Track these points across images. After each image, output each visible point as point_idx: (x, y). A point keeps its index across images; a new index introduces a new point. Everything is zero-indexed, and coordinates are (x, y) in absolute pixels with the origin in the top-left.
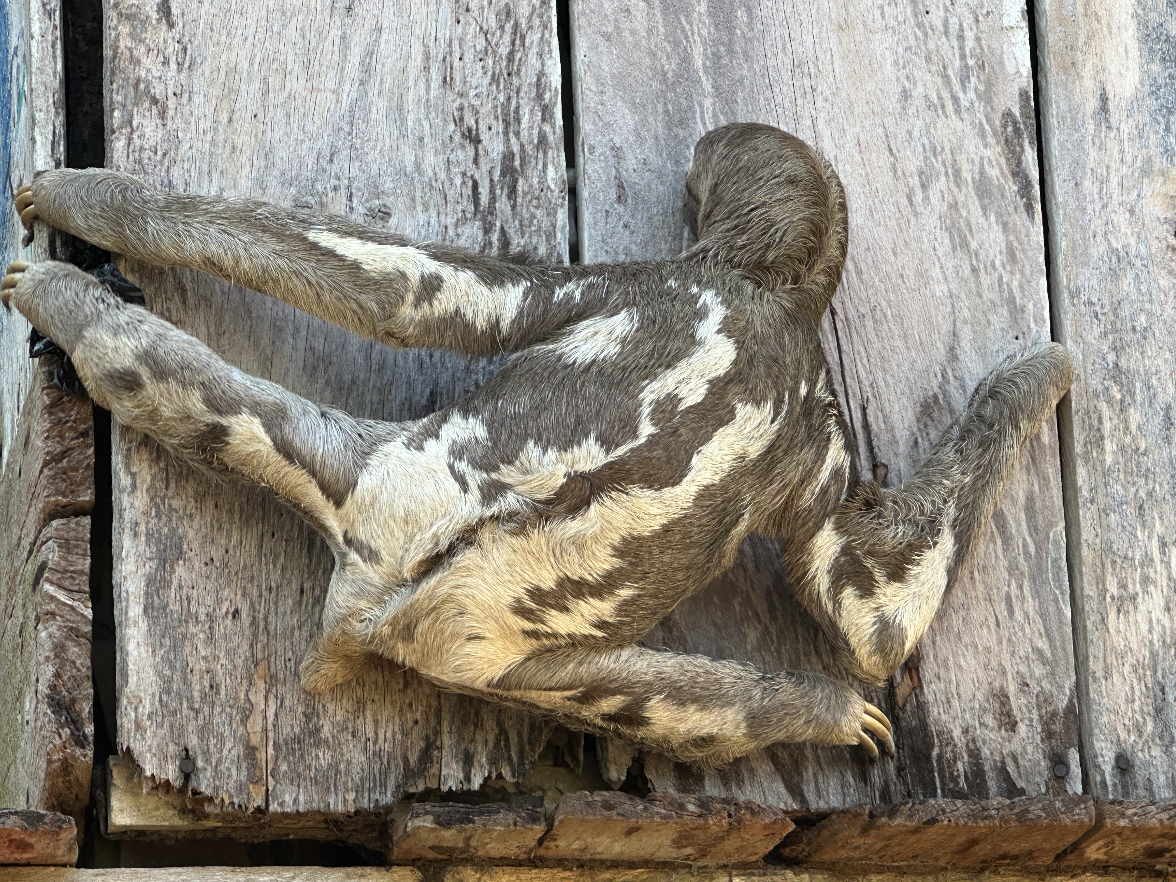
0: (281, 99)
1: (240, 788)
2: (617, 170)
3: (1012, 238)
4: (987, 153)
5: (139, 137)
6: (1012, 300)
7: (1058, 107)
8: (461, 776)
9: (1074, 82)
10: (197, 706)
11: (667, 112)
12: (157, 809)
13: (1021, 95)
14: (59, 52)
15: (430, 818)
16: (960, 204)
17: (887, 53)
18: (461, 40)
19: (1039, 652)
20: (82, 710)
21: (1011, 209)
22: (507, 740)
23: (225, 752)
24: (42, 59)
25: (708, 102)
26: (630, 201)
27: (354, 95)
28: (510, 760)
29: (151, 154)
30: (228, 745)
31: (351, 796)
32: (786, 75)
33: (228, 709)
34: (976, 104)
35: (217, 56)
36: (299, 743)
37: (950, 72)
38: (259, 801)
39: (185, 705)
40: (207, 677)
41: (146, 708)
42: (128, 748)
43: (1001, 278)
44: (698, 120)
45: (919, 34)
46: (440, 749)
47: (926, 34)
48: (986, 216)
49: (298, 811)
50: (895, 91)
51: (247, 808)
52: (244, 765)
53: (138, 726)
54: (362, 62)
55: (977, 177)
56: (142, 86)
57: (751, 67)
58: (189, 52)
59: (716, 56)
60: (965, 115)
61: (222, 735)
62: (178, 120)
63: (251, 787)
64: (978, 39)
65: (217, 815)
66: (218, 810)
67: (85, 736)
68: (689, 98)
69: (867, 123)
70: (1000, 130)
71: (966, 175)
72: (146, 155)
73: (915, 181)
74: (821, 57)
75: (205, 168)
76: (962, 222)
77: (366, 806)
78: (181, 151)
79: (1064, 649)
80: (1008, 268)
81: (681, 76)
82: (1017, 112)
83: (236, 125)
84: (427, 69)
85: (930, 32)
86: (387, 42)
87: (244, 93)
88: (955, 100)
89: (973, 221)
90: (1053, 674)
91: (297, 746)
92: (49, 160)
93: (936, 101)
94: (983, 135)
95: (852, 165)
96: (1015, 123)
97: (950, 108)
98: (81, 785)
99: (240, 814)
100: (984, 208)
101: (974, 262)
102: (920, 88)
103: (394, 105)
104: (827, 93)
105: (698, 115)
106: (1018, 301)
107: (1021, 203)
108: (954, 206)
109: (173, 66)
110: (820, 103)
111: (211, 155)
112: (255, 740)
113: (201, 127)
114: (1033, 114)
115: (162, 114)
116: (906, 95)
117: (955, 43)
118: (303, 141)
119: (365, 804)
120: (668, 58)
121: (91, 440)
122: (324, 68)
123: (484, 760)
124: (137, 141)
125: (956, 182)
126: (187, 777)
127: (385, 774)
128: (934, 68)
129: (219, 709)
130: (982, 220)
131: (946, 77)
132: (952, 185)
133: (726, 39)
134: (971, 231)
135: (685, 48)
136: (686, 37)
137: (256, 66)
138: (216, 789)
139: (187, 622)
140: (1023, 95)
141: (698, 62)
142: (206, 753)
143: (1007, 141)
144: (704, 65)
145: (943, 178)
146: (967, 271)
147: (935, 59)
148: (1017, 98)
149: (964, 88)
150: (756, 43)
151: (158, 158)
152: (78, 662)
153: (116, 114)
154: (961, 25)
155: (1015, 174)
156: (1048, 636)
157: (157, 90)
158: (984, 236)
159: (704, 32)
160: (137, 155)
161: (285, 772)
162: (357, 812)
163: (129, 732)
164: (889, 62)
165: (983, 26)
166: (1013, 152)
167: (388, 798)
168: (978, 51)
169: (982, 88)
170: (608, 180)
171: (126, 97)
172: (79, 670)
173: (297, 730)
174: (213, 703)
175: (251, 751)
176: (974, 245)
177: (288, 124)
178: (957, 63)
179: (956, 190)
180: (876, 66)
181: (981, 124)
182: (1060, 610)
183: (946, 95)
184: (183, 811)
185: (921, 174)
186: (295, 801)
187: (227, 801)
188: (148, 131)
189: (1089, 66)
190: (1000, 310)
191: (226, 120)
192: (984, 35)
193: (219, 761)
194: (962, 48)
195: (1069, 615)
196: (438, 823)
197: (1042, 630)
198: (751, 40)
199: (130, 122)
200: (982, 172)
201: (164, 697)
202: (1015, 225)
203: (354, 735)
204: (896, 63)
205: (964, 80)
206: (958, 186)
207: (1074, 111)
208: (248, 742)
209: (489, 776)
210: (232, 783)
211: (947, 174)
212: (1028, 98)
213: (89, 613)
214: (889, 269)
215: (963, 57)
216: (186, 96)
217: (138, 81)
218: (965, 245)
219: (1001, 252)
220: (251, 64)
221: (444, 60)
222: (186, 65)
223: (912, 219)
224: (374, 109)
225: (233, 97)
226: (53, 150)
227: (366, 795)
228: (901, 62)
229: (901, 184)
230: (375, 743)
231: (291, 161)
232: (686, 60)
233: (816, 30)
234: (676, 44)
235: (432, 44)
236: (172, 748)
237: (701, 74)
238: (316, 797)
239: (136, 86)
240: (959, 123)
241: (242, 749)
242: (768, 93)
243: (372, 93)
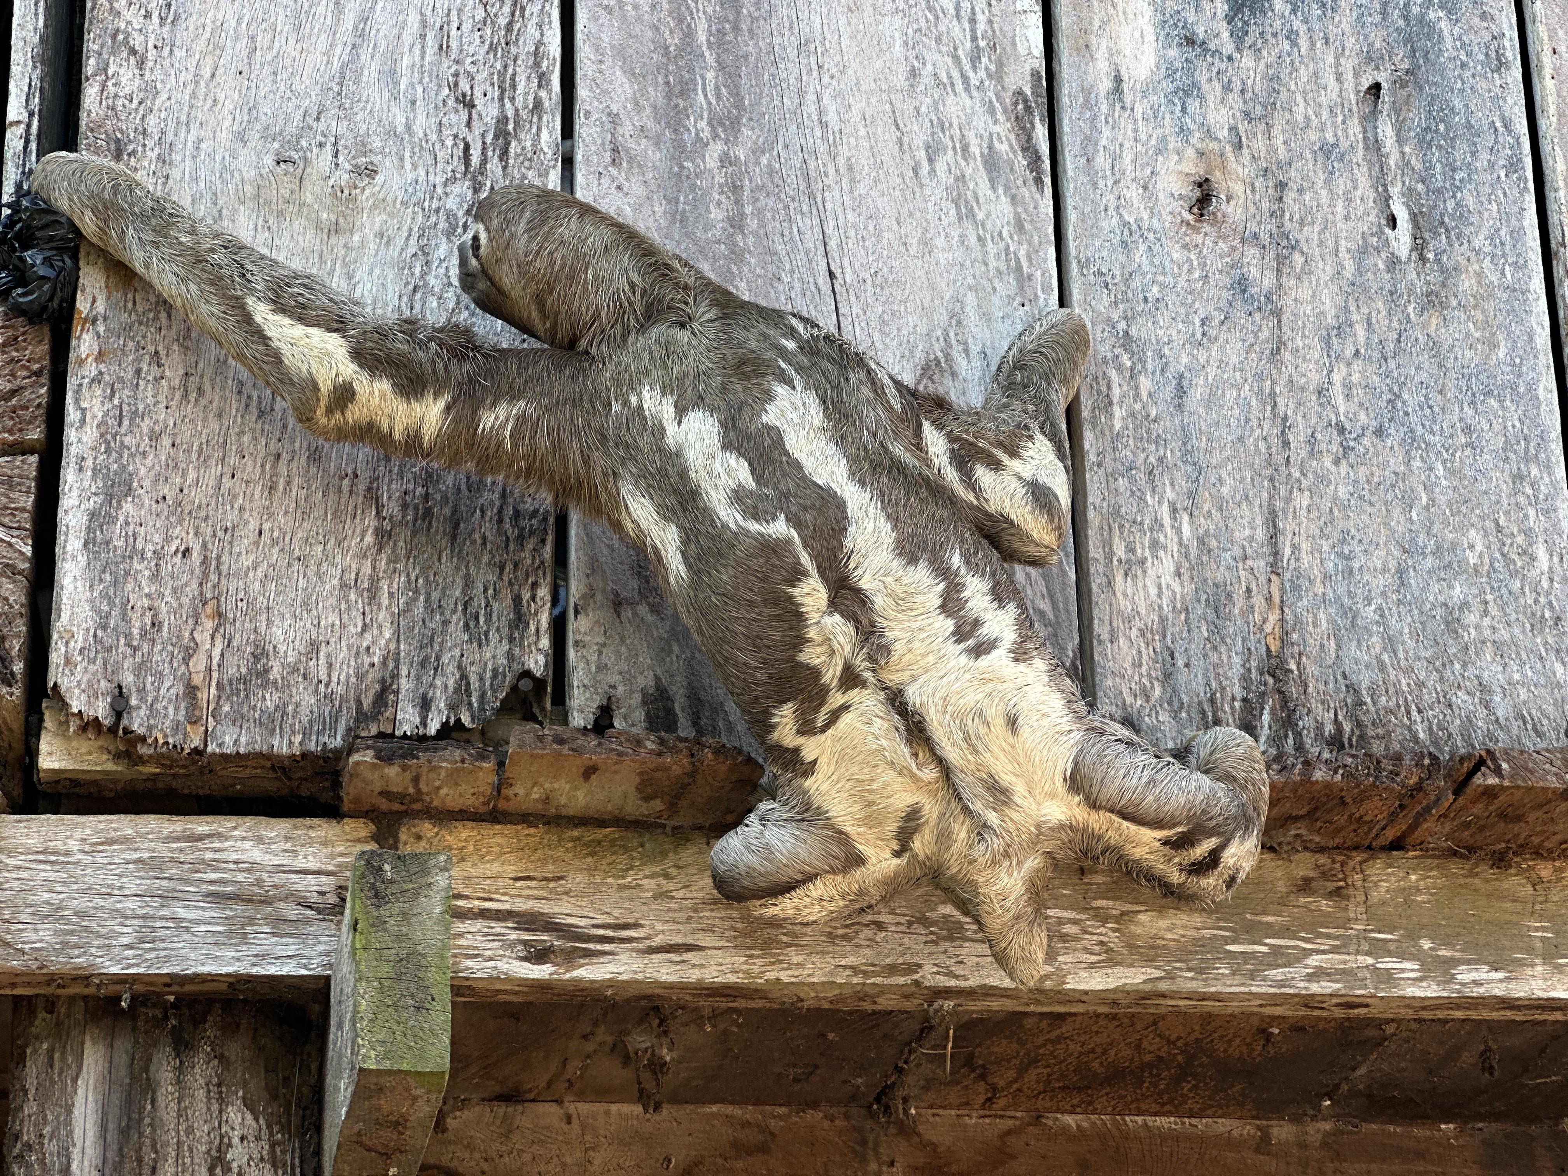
0: (269, 57)
1: (176, 727)
2: (613, 135)
3: (1020, 210)
4: (997, 129)
5: (115, 85)
6: (1019, 268)
7: (1070, 87)
8: (418, 720)
9: (1087, 64)
10: (135, 643)
11: (667, 83)
12: (90, 753)
13: (1032, 75)
14: (41, 10)
15: (370, 753)
16: (968, 177)
17: (897, 35)
18: (460, 11)
19: (1042, 614)
20: (12, 648)
21: (1019, 182)
22: (468, 684)
23: (163, 691)
24: (24, 16)
25: (710, 75)
26: (625, 165)
27: (345, 58)
28: (470, 704)
29: (127, 103)
30: (167, 684)
31: (298, 739)
32: (792, 53)
33: (170, 648)
34: (987, 83)
35: (202, 14)
36: (245, 683)
37: (960, 53)
38: (196, 741)
39: (122, 641)
40: (149, 614)
41: (78, 642)
42: (55, 684)
43: (1007, 248)
44: (700, 92)
45: (930, 17)
46: (397, 692)
47: (937, 18)
48: (994, 188)
49: (238, 753)
50: (903, 70)
51: (182, 749)
52: (183, 705)
53: (68, 661)
54: (356, 27)
55: (986, 152)
56: (121, 37)
57: (757, 44)
58: (173, 8)
59: (721, 32)
60: (975, 93)
61: (161, 673)
62: (158, 71)
63: (189, 727)
64: (990, 22)
65: (151, 756)
66: (151, 751)
67: (12, 674)
68: (691, 71)
69: (873, 100)
70: (1010, 108)
71: (975, 149)
72: (119, 103)
73: (922, 155)
74: (829, 37)
75: (184, 118)
76: (969, 193)
77: (313, 748)
78: (158, 102)
79: (1068, 611)
80: (1016, 238)
81: (684, 50)
82: (1028, 91)
83: (217, 79)
84: (423, 36)
85: (941, 15)
86: (383, 9)
87: (228, 50)
88: (965, 79)
89: (980, 194)
90: (1055, 635)
91: (242, 687)
92: (23, 110)
93: (945, 80)
94: (992, 111)
95: (857, 138)
96: (1026, 101)
97: (959, 86)
98: (11, 730)
99: (175, 756)
100: (992, 181)
101: (981, 232)
102: (929, 67)
103: (387, 68)
104: (834, 70)
105: (700, 87)
106: (1025, 270)
107: (1030, 177)
108: (961, 179)
109: (155, 19)
110: (826, 79)
111: (191, 107)
112: (197, 680)
113: (182, 79)
114: (1044, 93)
115: (141, 65)
116: (914, 73)
117: (967, 26)
118: (289, 99)
119: (312, 746)
120: (671, 32)
121: (45, 379)
122: (316, 31)
123: (442, 705)
124: (112, 89)
125: (963, 156)
126: (119, 715)
127: (335, 718)
128: (944, 49)
129: (160, 647)
130: (989, 192)
131: (956, 58)
132: (960, 159)
133: (731, 18)
134: (978, 202)
135: (689, 25)
136: (691, 14)
137: (244, 26)
138: (150, 728)
139: (131, 558)
140: (1035, 74)
141: (702, 37)
142: (142, 690)
143: (1017, 118)
144: (708, 40)
145: (950, 152)
146: (973, 240)
147: (945, 40)
148: (1028, 78)
149: (974, 68)
150: (762, 22)
151: (134, 106)
152: (11, 599)
153: (92, 61)
154: (973, 9)
155: (1024, 150)
156: (1051, 597)
157: (137, 41)
158: (992, 207)
159: (710, 10)
160: (110, 102)
161: (228, 713)
162: (304, 755)
163: (58, 666)
164: (898, 43)
165: (995, 10)
166: (1023, 128)
167: (337, 742)
168: (990, 33)
169: (993, 68)
170: (603, 144)
171: (102, 46)
172: (11, 607)
173: (244, 670)
174: (154, 641)
175: (191, 691)
176: (980, 216)
177: (275, 82)
178: (968, 44)
179: (963, 163)
180: (884, 47)
181: (991, 102)
182: (1064, 573)
183: (956, 74)
184: (118, 756)
185: (928, 148)
186: (236, 742)
187: (161, 741)
188: (124, 80)
189: (1103, 49)
190: (1006, 278)
191: (208, 75)
192: (996, 19)
193: (156, 699)
194: (973, 31)
195: (1073, 576)
196: (378, 758)
197: (1045, 591)
198: (757, 19)
199: (105, 70)
200: (990, 147)
201: (100, 633)
202: (1023, 197)
203: (305, 677)
204: (906, 43)
205: (975, 60)
206: (966, 160)
207: (1087, 91)
208: (189, 680)
209: (447, 721)
210: (168, 723)
211: (954, 148)
212: (1040, 77)
213: (28, 550)
214: (892, 237)
215: (974, 39)
216: (167, 50)
217: (117, 31)
218: (971, 215)
219: (1008, 223)
220: (239, 23)
221: (441, 28)
222: (169, 20)
223: (917, 190)
224: (366, 72)
225: (218, 52)
226: (27, 101)
227: (314, 738)
228: (911, 44)
229: (907, 157)
230: (327, 685)
231: (275, 117)
232: (689, 35)
233: (825, 11)
234: (680, 20)
235: (429, 13)
236: (104, 684)
237: (704, 48)
238: (259, 739)
239: (114, 37)
240: (968, 101)
241: (182, 689)
242: (773, 70)
243: (365, 56)
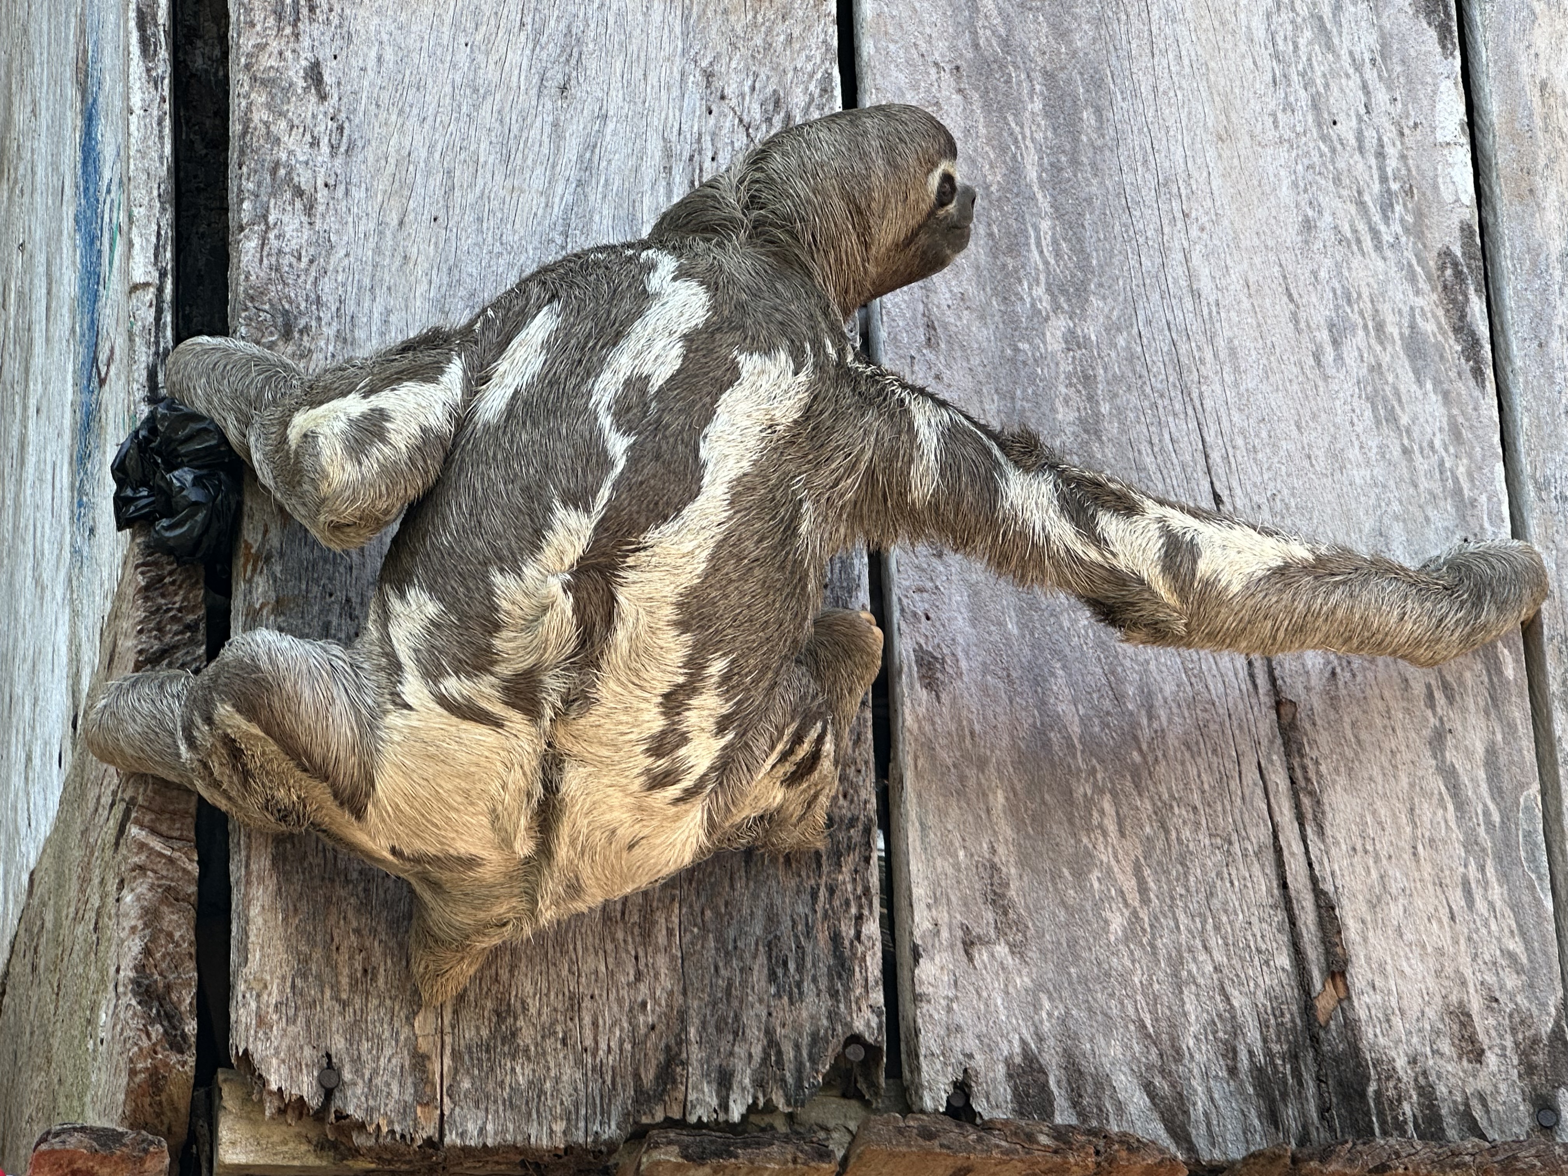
0: (471, 198)
1: (405, 1111)
2: (926, 305)
3: (1455, 411)
4: (1420, 302)
5: (278, 237)
6: (1458, 492)
7: (1513, 246)
8: (715, 1102)
9: (1532, 215)
10: (344, 996)
11: (991, 235)
12: (285, 1142)
13: (1462, 229)
14: (167, 131)
15: (676, 1149)
16: (1385, 366)
17: (1283, 173)
18: (714, 136)
19: (1512, 957)
20: (181, 1001)
21: (1453, 374)
22: (779, 1053)
23: (382, 1062)
24: (145, 139)
25: (1045, 225)
26: (943, 345)
27: (569, 198)
28: (783, 1080)
29: (294, 261)
30: (388, 1052)
31: (559, 1127)
32: (1149, 196)
33: (388, 1002)
34: (1403, 239)
35: (385, 140)
36: (488, 1051)
37: (1367, 198)
38: (429, 1130)
39: (328, 993)
40: (359, 958)
41: (273, 996)
42: (246, 1051)
43: (1442, 463)
44: (1033, 247)
45: (1325, 149)
46: (685, 1064)
47: (1333, 150)
48: (1419, 382)
49: (485, 1145)
50: (1293, 221)
51: (412, 1139)
52: (410, 1080)
53: (261, 1021)
54: (581, 157)
55: (1407, 332)
56: (282, 172)
57: (1102, 183)
58: (346, 132)
59: (1056, 167)
60: (1388, 253)
61: (379, 1037)
62: (331, 219)
63: (419, 1109)
64: (1403, 157)
65: (370, 1149)
66: (371, 1142)
67: (184, 1036)
68: (1020, 218)
69: (1257, 260)
70: (1435, 273)
71: (1392, 329)
72: (285, 261)
73: (1324, 336)
74: (1195, 174)
75: (367, 282)
76: (1388, 389)
77: (581, 1141)
78: (333, 260)
79: (1545, 953)
80: (1452, 450)
81: (1010, 191)
82: (1457, 251)
83: (407, 228)
84: (668, 170)
85: (1339, 147)
86: (615, 133)
87: (419, 189)
88: (1375, 234)
89: (1403, 390)
90: (1531, 986)
91: (484, 1056)
92: (150, 268)
93: (1349, 235)
94: (1412, 278)
95: (1239, 313)
96: (1455, 264)
97: (1368, 243)
98: (176, 1110)
99: (403, 1148)
100: (1416, 372)
101: (1406, 442)
102: (1327, 218)
103: (623, 213)
104: (1204, 219)
105: (1032, 241)
106: (1466, 492)
107: (1467, 366)
108: (1376, 369)
109: (325, 148)
110: (1194, 232)
111: (375, 266)
112: (424, 1046)
113: (362, 228)
114: (1479, 254)
115: (309, 209)
116: (1308, 226)
117: (1373, 162)
118: (500, 254)
119: (579, 1137)
120: (992, 167)
121: (201, 636)
122: (529, 162)
123: (747, 1081)
124: (274, 243)
125: (1378, 337)
126: (329, 1095)
127: (609, 1095)
128: (1345, 193)
129: (376, 1002)
130: (1414, 387)
131: (1361, 204)
132: (1373, 342)
133: (1068, 147)
134: (1400, 401)
135: (1014, 156)
136: (1016, 141)
137: (437, 156)
138: (370, 1111)
139: (332, 881)
140: (1466, 229)
141: (1032, 174)
142: (357, 1061)
143: (1445, 287)
144: (1040, 177)
145: (1361, 333)
146: (1396, 452)
147: (1346, 181)
148: (1457, 233)
149: (1386, 219)
150: (1107, 153)
151: (303, 265)
152: (177, 935)
153: (246, 205)
154: (1380, 139)
155: (1457, 330)
156: (1523, 934)
157: (303, 178)
158: (1418, 408)
159: (1039, 136)
160: (273, 260)
161: (468, 1090)
162: (568, 1149)
163: (247, 1030)
164: (1286, 183)
165: (1409, 141)
166: (1454, 301)
167: (611, 1131)
168: (1404, 172)
169: (1410, 219)
170: (914, 318)
171: (259, 184)
172: (178, 945)
173: (485, 1033)
174: (368, 993)
175: (420, 1061)
176: (1404, 420)
177: (480, 231)
178: (1376, 187)
179: (1378, 348)
180: (1267, 189)
181: (1410, 265)
182: (1538, 902)
183: (1362, 227)
184: (321, 1146)
185: (1331, 326)
186: (482, 1130)
187: (385, 1129)
188: (289, 230)
189: (1552, 195)
190: (1442, 504)
191: (395, 222)
192: (1411, 153)
193: (375, 1072)
194: (1382, 169)
195: (1550, 906)
196: (685, 1157)
197: (1514, 926)
198: (1101, 149)
199: (265, 217)
200: (1413, 326)
201: (299, 982)
202: (1459, 395)
203: (564, 1042)
204: (1295, 184)
205: (1386, 208)
206: (1381, 343)
207: (1535, 251)
208: (415, 1048)
209: (755, 1103)
210: (391, 1104)
211: (1365, 327)
212: (1472, 233)
213: (194, 868)
214: (1291, 447)
215: (1384, 179)
216: (341, 189)
217: (277, 164)
218: (1392, 418)
219: (1441, 429)
220: (430, 153)
221: (691, 158)
222: (342, 149)
223: (1320, 383)
224: (597, 218)
225: (406, 193)
226: (156, 256)
227: (582, 1124)
228: (1301, 184)
229: (1305, 338)
230: (594, 1055)
231: (483, 279)
232: (1015, 170)
233: (1187, 140)
234: (1003, 149)
235: (674, 138)
236: (308, 1051)
237: (1036, 188)
238: (511, 1127)
239: (274, 171)
240: (1380, 263)
241: (407, 1058)
242: (1125, 218)
243: (594, 197)
